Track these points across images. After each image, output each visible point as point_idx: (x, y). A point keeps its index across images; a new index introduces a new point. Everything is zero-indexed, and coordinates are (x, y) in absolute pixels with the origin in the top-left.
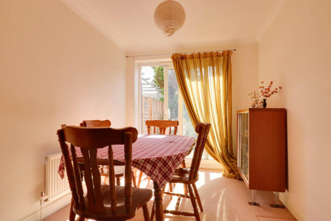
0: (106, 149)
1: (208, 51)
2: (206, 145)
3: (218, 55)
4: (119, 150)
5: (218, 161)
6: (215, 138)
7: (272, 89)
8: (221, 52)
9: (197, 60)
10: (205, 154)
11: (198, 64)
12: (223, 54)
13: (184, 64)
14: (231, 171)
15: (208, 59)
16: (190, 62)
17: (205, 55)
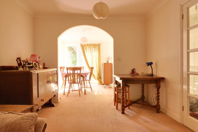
0: (77, 71)
1: (93, 43)
2: (92, 75)
3: (96, 45)
4: (79, 72)
5: (96, 79)
6: (95, 72)
7: (110, 58)
8: (97, 44)
9: (89, 46)
10: (92, 77)
11: (89, 48)
12: (98, 45)
13: (85, 47)
14: (100, 82)
15: (93, 46)
16: (87, 47)
17: (92, 45)
